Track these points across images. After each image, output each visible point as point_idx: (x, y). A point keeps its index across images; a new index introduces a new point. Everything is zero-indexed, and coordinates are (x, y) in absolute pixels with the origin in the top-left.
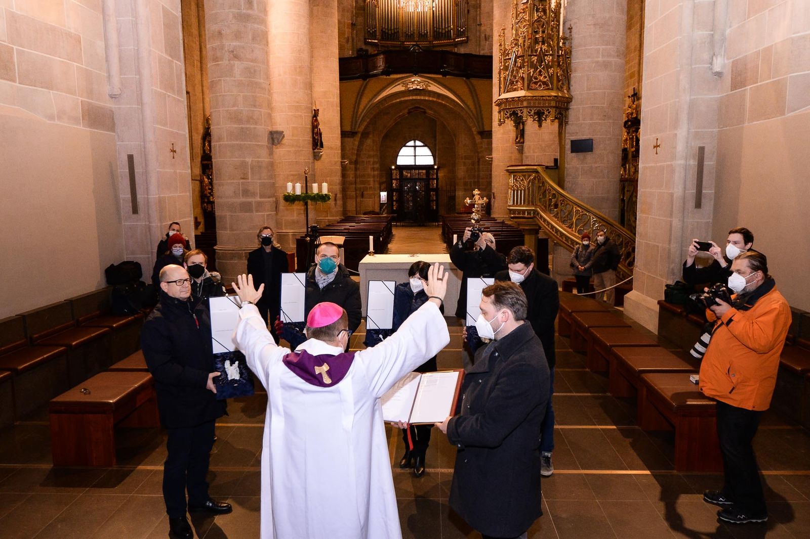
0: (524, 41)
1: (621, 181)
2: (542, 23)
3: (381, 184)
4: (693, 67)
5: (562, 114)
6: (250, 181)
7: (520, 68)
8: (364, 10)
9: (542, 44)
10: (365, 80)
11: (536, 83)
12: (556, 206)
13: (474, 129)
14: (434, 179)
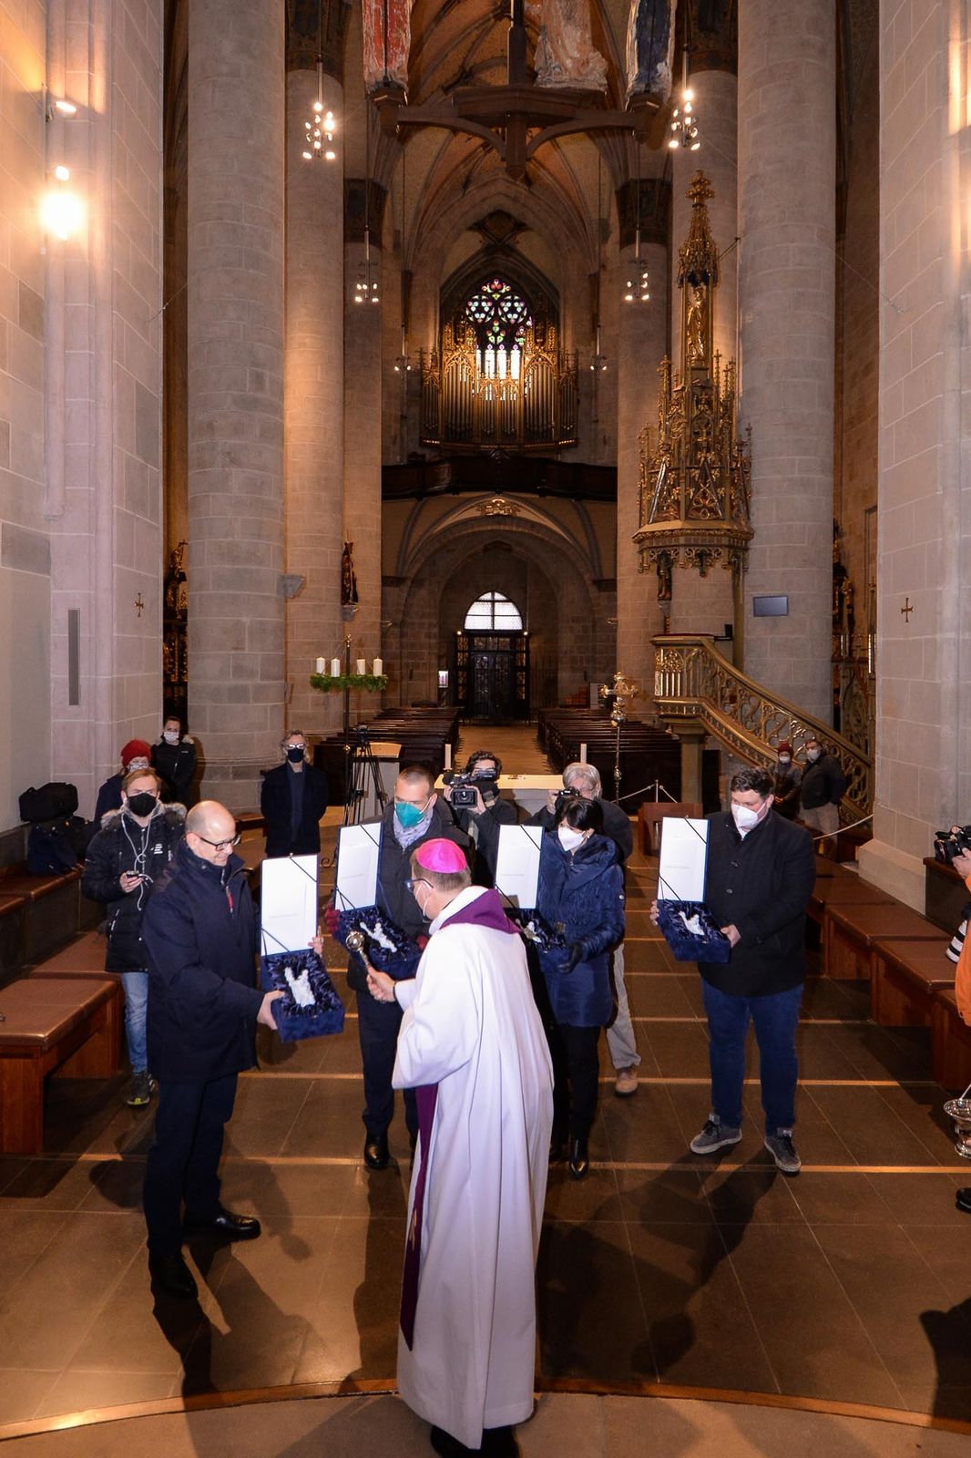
0: (679, 447)
1: (832, 662)
2: (706, 421)
3: (440, 657)
4: (963, 490)
5: (738, 558)
6: (246, 652)
7: (674, 486)
8: (421, 396)
9: (707, 452)
10: (420, 499)
11: (698, 510)
12: (733, 699)
13: (587, 577)
14: (523, 652)
